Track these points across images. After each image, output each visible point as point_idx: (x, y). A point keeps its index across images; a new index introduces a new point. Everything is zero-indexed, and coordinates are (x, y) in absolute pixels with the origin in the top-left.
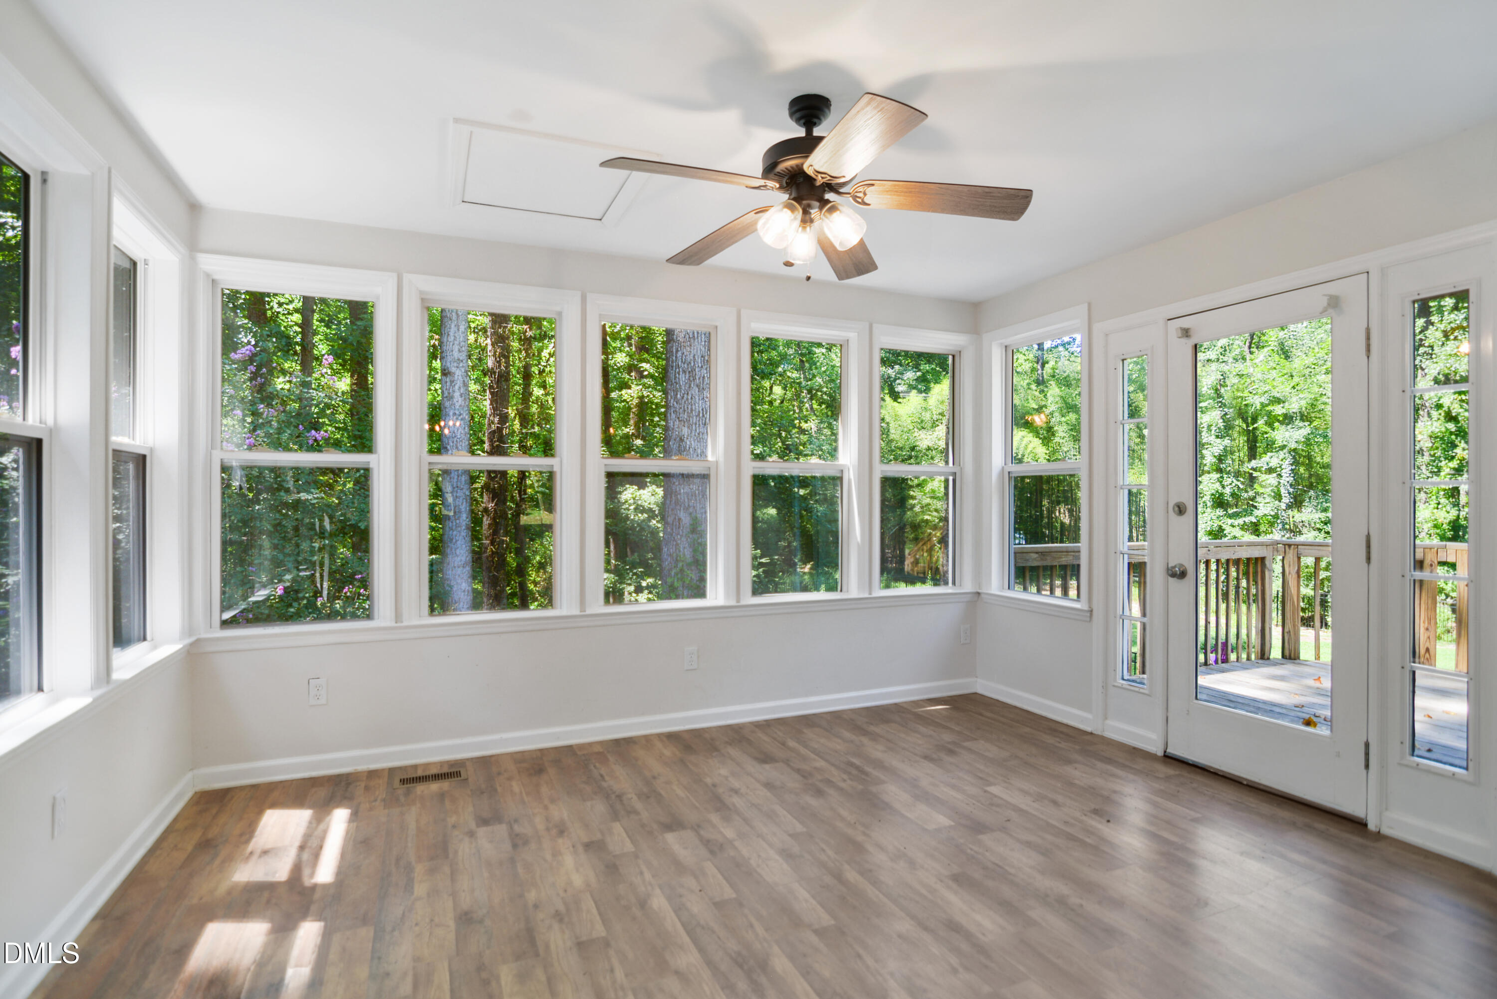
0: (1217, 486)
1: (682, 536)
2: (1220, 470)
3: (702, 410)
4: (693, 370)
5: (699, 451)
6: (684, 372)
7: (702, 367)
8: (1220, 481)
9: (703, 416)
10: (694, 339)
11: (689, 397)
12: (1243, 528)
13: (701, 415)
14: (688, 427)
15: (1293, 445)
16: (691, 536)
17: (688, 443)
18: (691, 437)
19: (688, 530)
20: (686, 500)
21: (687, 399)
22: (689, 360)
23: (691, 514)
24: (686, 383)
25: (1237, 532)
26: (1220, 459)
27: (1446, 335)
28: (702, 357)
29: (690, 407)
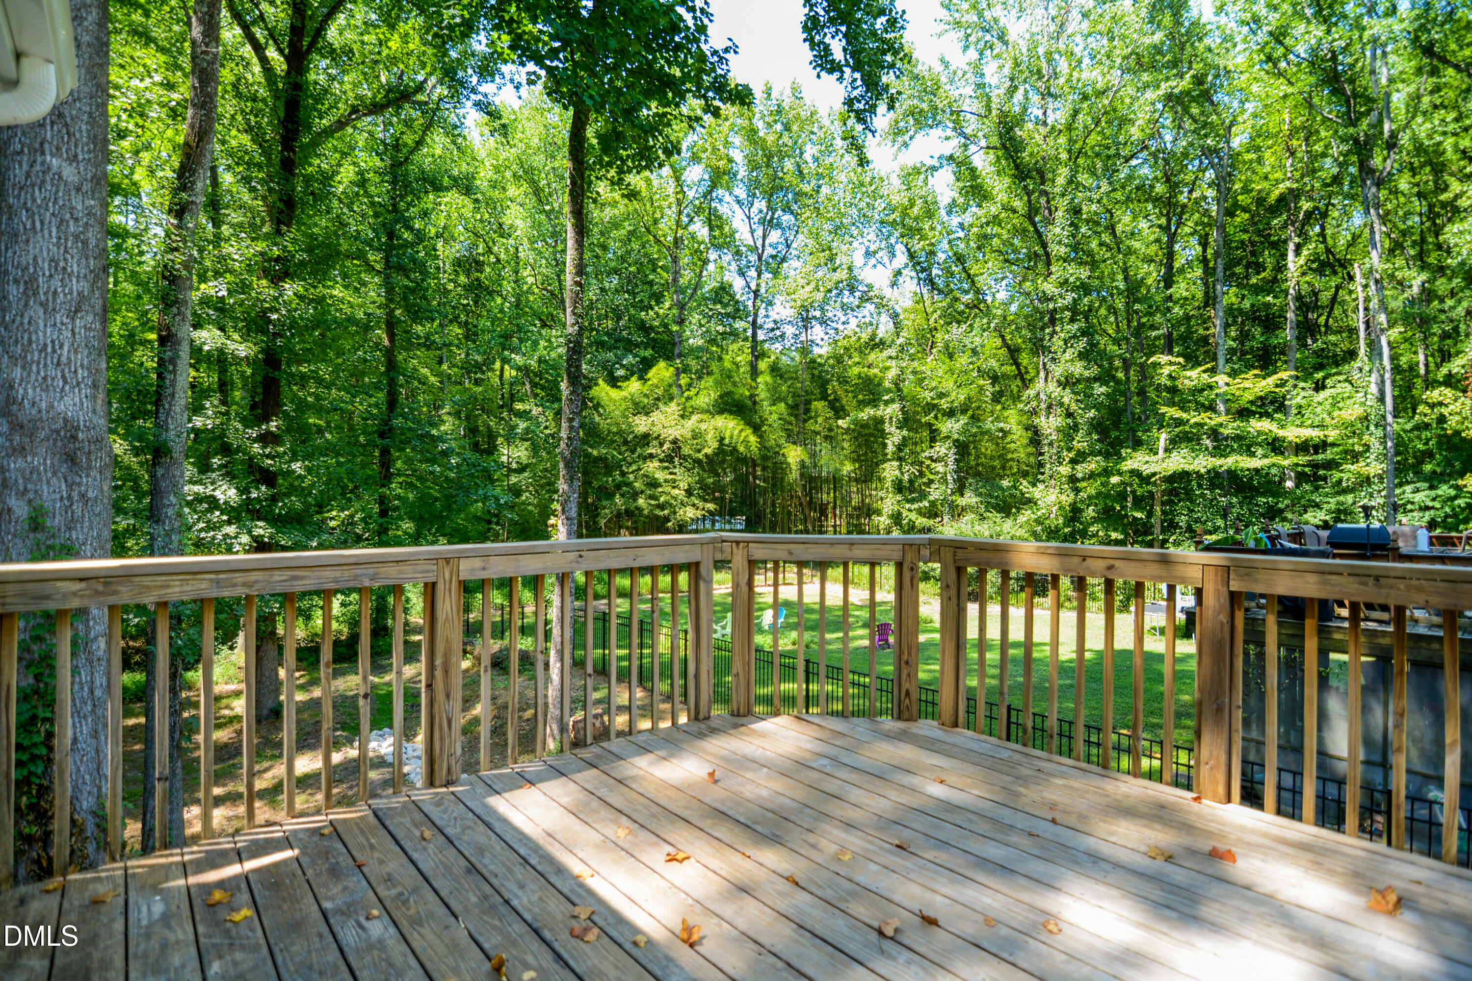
0: (897, 472)
1: (15, 535)
2: (900, 459)
3: (53, 342)
4: (33, 279)
5: (44, 405)
6: (16, 281)
7: (51, 276)
8: (900, 468)
9: (54, 351)
10: (35, 232)
11: (26, 321)
12: (920, 512)
13: (49, 350)
14: (24, 368)
15: (956, 436)
16: (31, 536)
17: (21, 391)
18: (28, 383)
19: (26, 527)
20: (21, 481)
21: (22, 324)
22: (24, 263)
23: (30, 501)
24: (19, 299)
25: (913, 516)
26: (900, 448)
27: (1066, 342)
28: (51, 260)
29: (26, 336)
